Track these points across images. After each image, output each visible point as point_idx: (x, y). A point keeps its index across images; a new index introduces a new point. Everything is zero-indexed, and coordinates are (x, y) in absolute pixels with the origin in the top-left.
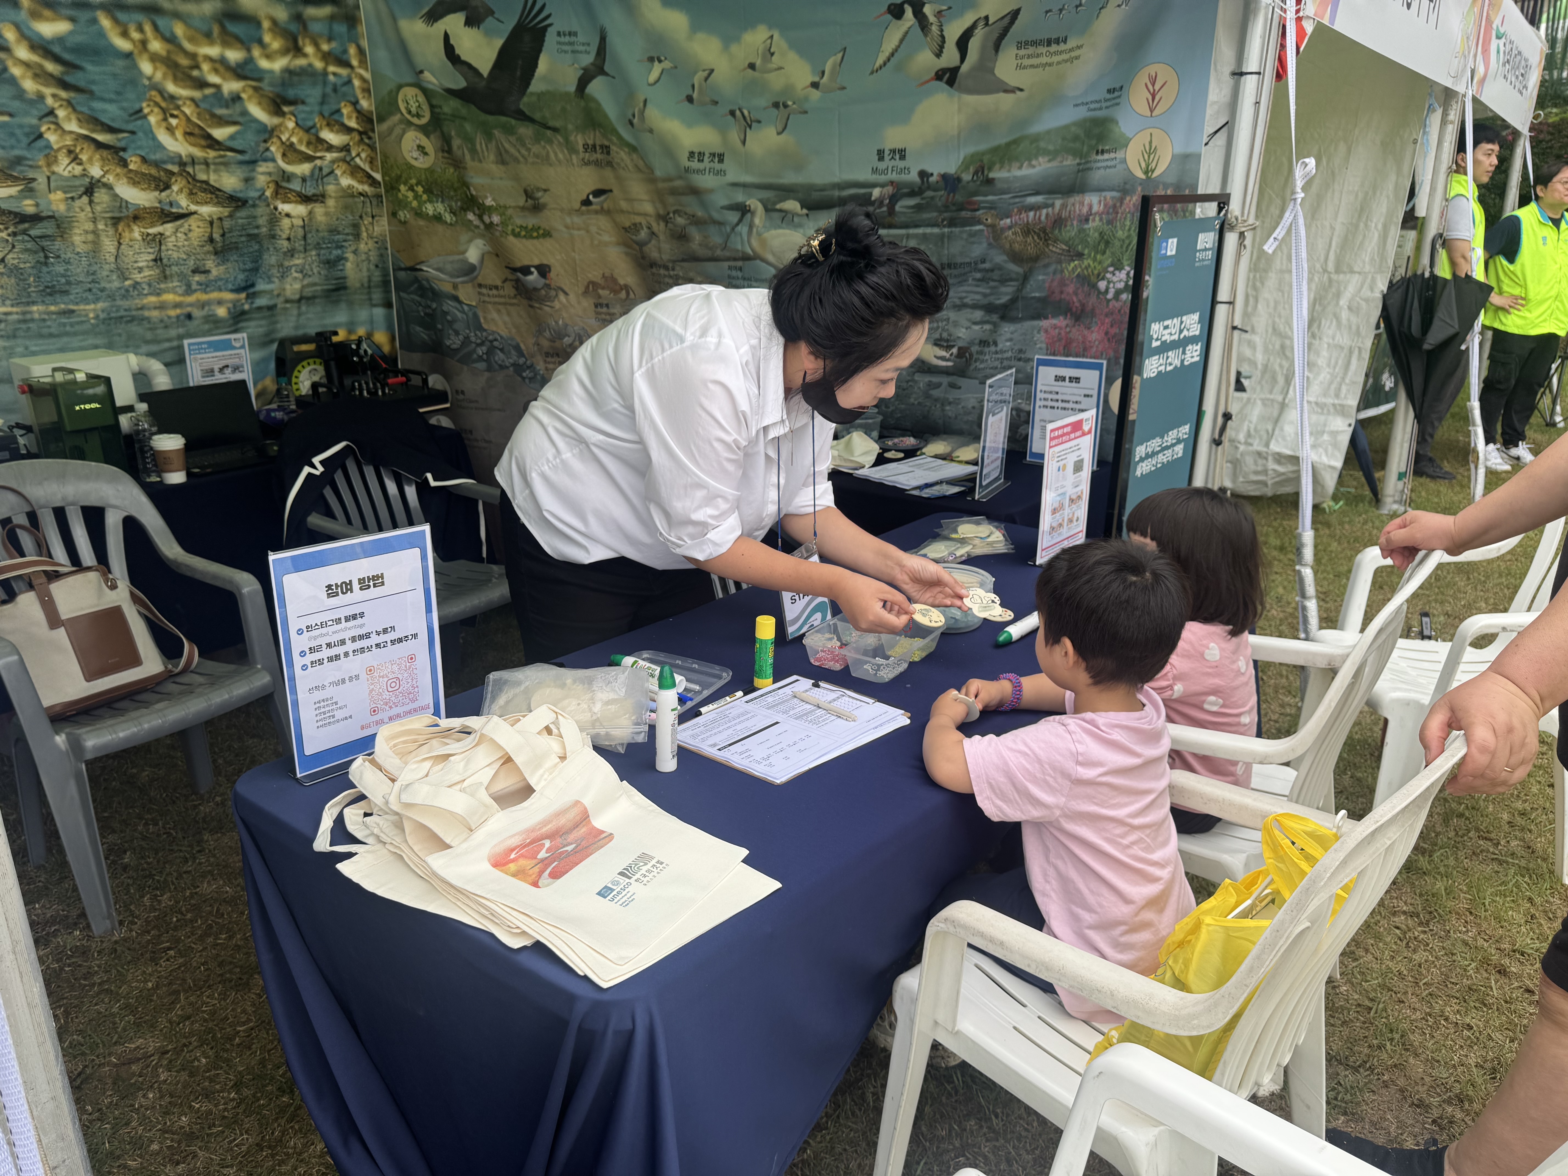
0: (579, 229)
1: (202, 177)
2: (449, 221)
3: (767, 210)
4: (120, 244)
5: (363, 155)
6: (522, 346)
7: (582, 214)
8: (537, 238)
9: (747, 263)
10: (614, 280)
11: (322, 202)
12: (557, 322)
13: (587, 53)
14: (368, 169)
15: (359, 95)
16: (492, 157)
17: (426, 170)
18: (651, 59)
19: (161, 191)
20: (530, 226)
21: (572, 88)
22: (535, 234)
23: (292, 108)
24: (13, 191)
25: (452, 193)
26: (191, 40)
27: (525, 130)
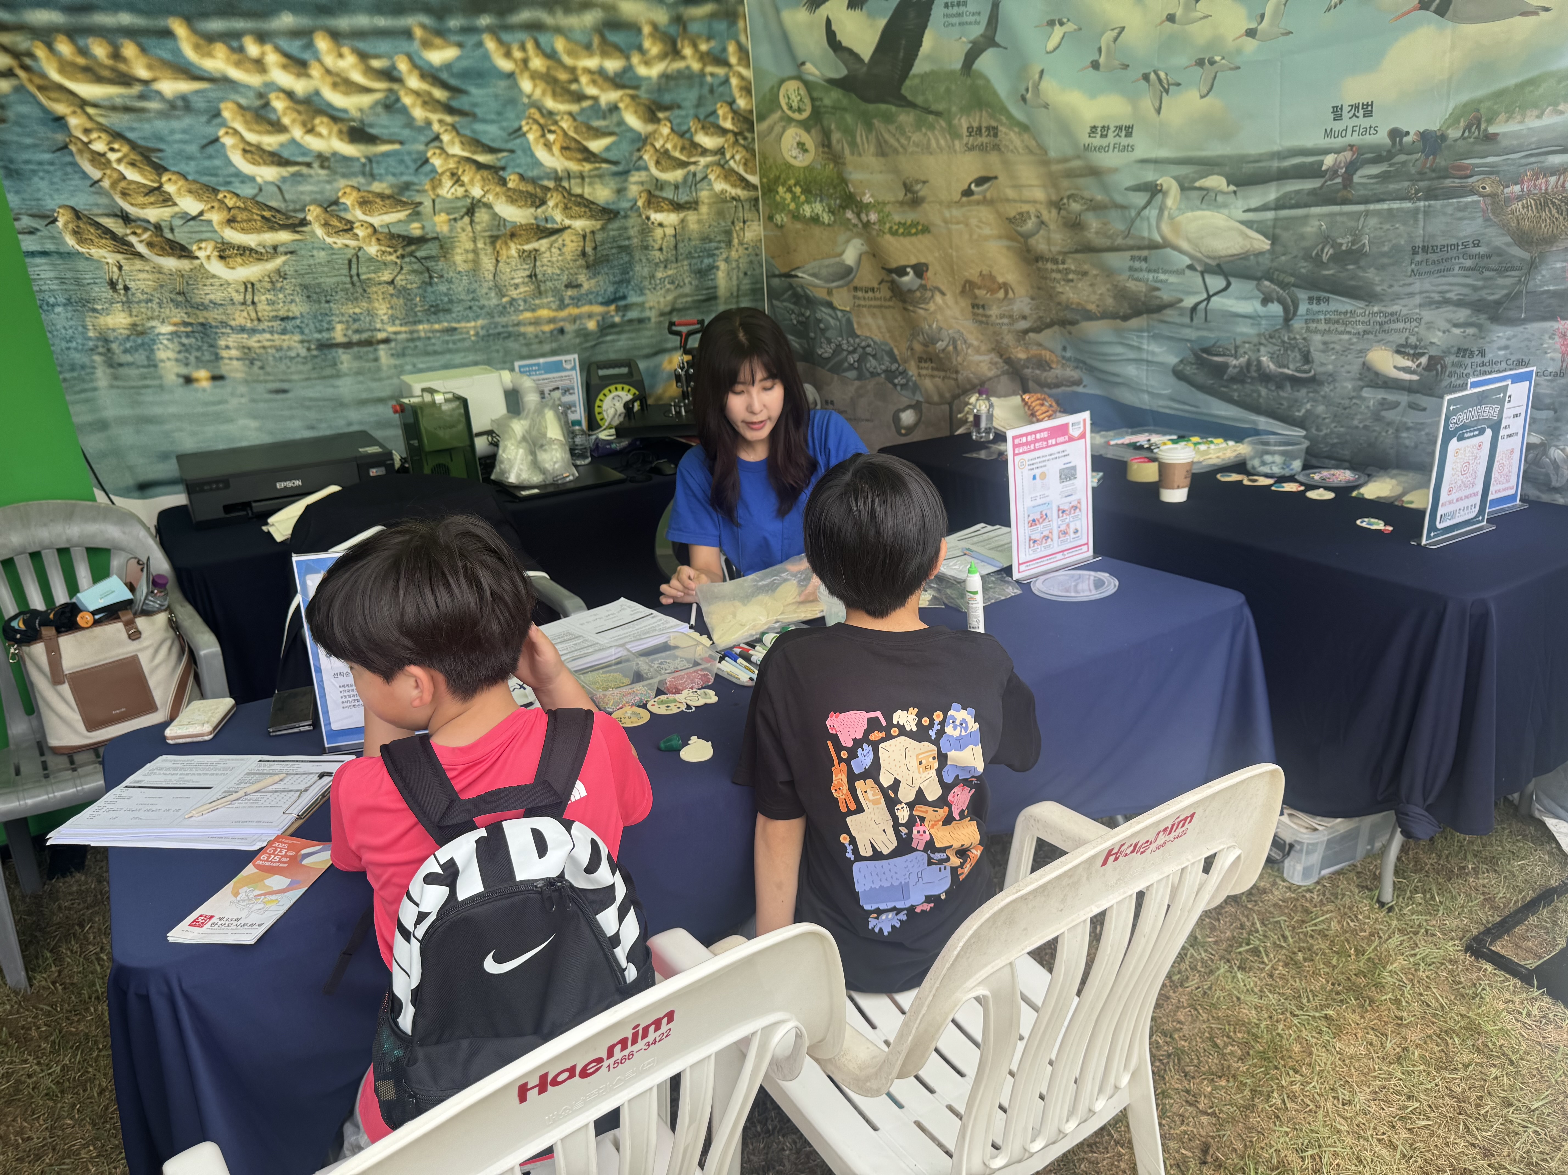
0: (958, 223)
1: (577, 190)
2: (826, 222)
3: (1183, 189)
4: (497, 261)
5: (738, 157)
6: (896, 352)
7: (962, 206)
8: (916, 234)
9: (1153, 252)
10: (992, 278)
11: (695, 209)
12: (930, 326)
13: (977, 23)
14: (741, 170)
15: (736, 93)
16: (872, 149)
17: (805, 168)
18: (1051, 23)
19: (537, 207)
20: (909, 222)
21: (958, 65)
22: (914, 231)
23: (667, 114)
24: (402, 215)
25: (831, 191)
26: (570, 53)
27: (906, 118)
